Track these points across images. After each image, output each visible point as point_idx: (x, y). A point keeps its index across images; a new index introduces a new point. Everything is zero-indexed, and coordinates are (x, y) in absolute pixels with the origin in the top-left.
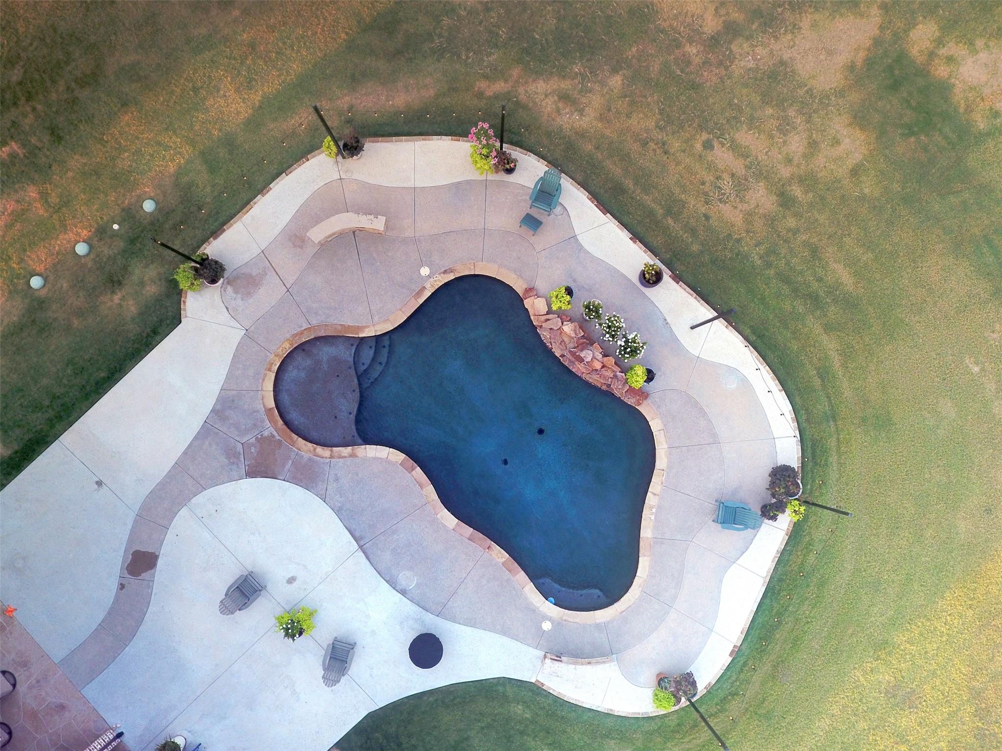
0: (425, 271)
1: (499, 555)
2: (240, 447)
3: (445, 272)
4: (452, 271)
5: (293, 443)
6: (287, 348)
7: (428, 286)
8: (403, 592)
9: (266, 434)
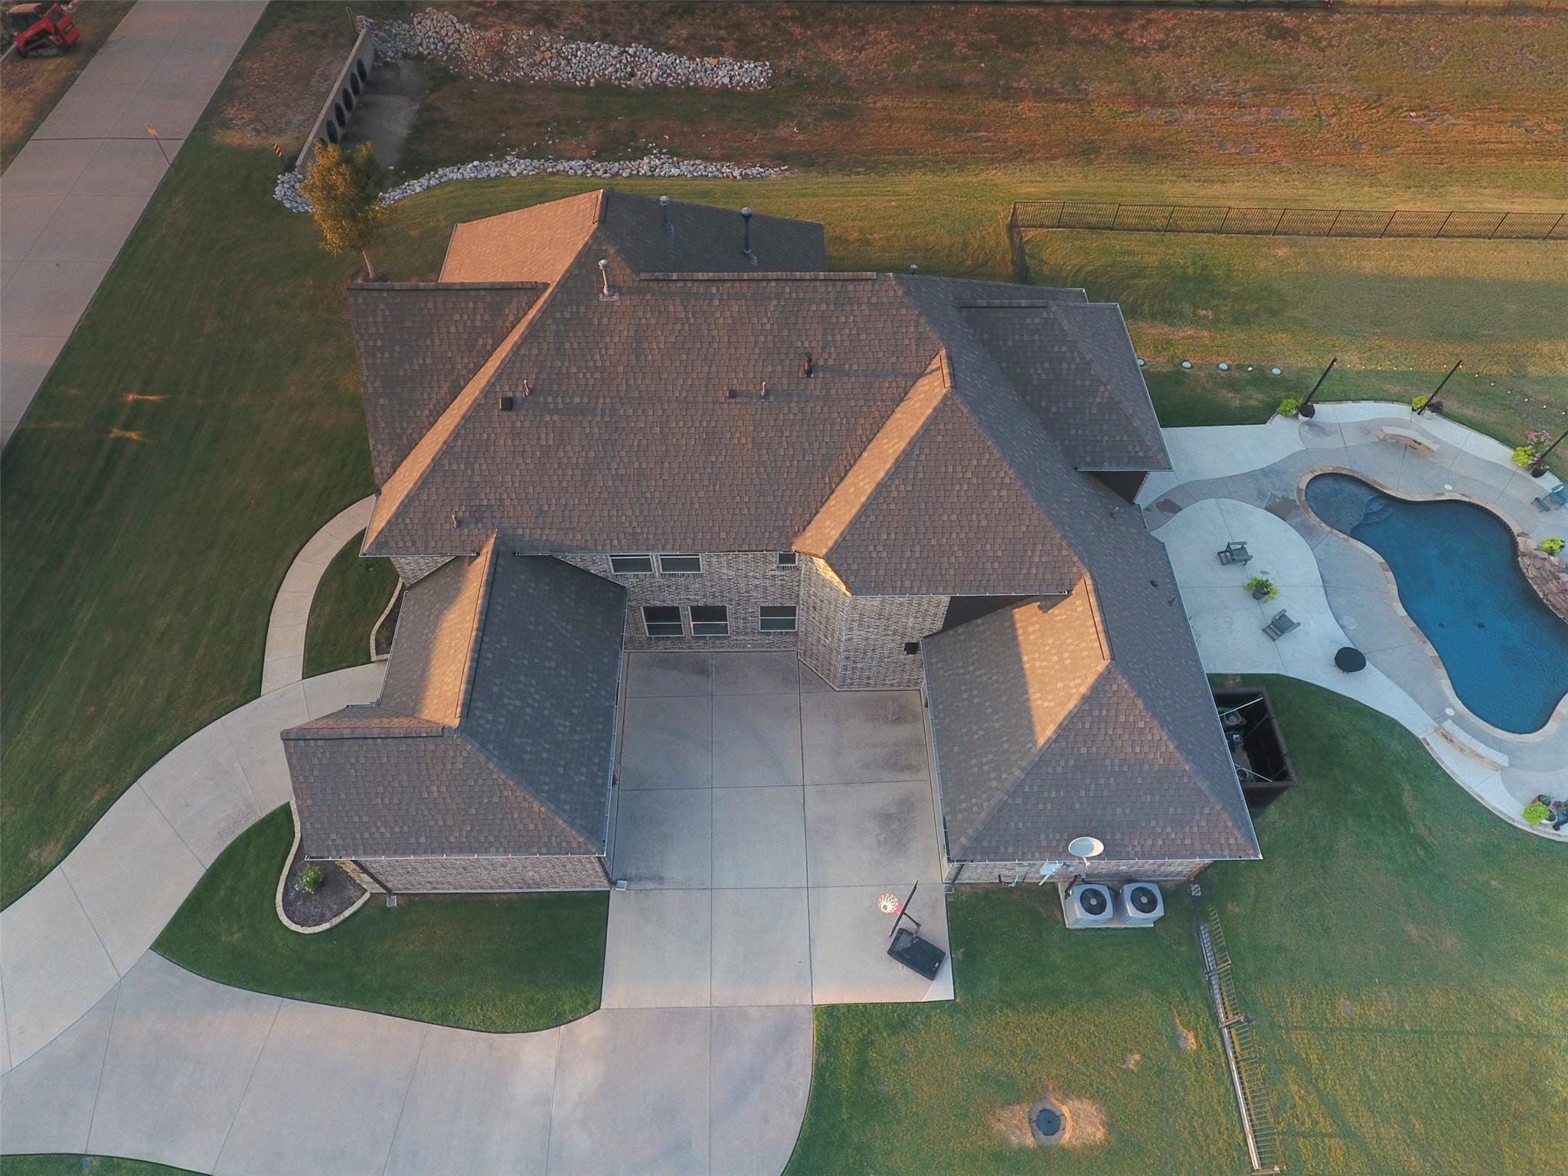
0: (1448, 487)
1: (1430, 651)
2: (1269, 494)
3: (1463, 495)
4: (1468, 497)
5: (1307, 512)
6: (1330, 470)
7: (1447, 494)
8: (1343, 627)
9: (1291, 498)
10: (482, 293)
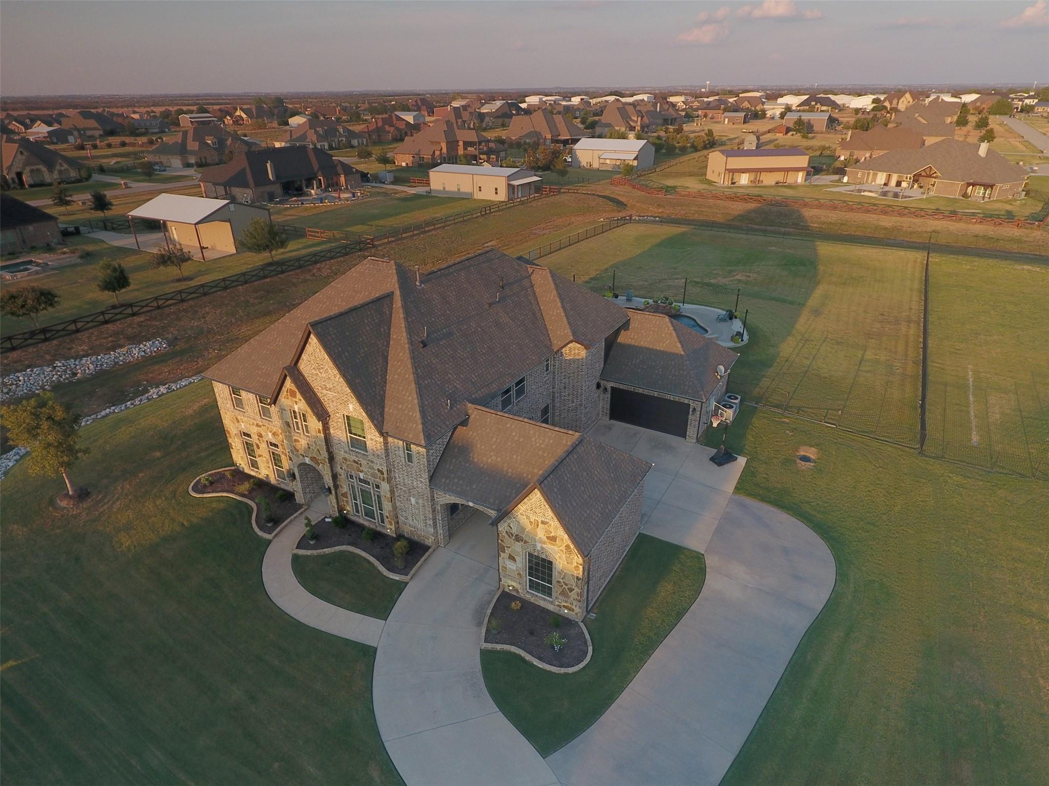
10: (370, 305)
